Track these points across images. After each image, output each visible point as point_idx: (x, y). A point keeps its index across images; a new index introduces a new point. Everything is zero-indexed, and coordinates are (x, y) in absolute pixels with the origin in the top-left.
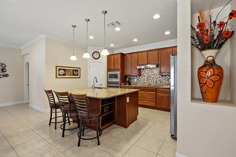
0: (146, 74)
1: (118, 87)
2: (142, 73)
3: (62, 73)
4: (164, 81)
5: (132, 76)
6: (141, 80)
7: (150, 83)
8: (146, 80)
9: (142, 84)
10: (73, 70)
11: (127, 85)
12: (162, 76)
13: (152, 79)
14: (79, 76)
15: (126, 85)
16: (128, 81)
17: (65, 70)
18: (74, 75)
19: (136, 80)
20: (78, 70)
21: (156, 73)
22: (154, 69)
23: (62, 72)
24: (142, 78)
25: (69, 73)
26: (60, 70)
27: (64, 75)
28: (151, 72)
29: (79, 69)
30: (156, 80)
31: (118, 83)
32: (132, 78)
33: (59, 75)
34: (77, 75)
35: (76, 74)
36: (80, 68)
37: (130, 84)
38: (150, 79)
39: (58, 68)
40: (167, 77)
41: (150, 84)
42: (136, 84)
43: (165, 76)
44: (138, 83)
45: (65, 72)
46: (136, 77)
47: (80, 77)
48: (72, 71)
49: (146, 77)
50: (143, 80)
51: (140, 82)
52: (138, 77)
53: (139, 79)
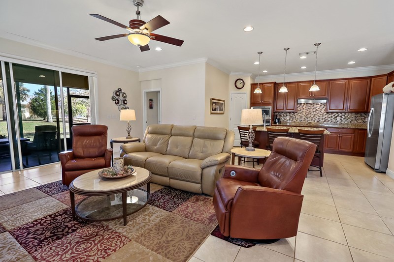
0: (305, 110)
2: (299, 109)
4: (329, 119)
6: (297, 118)
7: (310, 121)
8: (304, 117)
9: (298, 122)
12: (328, 113)
13: (312, 116)
16: (279, 119)
19: (288, 118)
21: (318, 110)
22: (317, 104)
24: (297, 116)
28: (313, 108)
30: (318, 118)
31: (268, 122)
32: (282, 116)
37: (280, 123)
38: (309, 116)
40: (334, 114)
41: (310, 123)
43: (331, 113)
46: (288, 114)
47: (224, 113)
49: (304, 114)
50: (299, 117)
51: (294, 120)
52: (292, 114)
53: (293, 116)
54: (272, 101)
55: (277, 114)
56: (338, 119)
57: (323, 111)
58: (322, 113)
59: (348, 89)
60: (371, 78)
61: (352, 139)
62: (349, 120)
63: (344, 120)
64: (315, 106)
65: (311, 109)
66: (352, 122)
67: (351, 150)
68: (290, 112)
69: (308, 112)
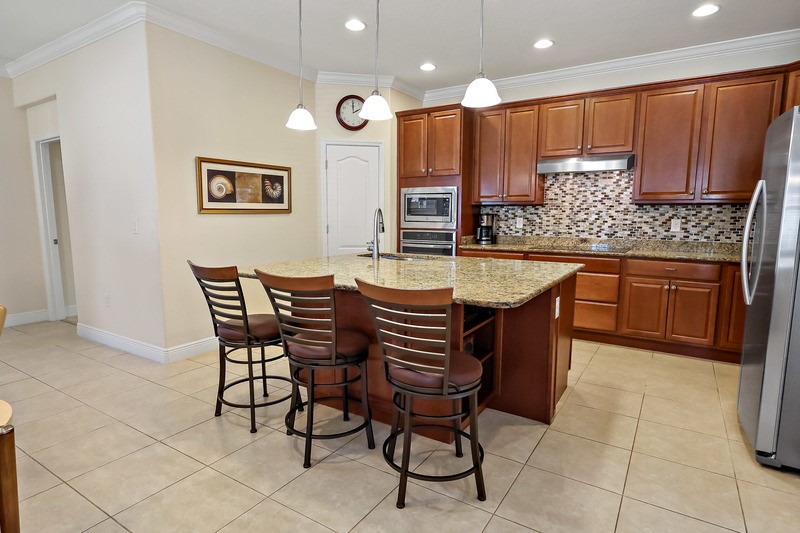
0: (568, 198)
1: (448, 252)
2: (550, 195)
3: (220, 189)
4: (646, 228)
5: (502, 206)
6: (545, 223)
7: (583, 236)
8: (567, 221)
9: (549, 239)
10: (264, 177)
11: (484, 245)
12: (641, 206)
13: (592, 218)
14: (284, 206)
15: (478, 242)
17: (230, 176)
18: (267, 199)
19: (520, 223)
20: (280, 180)
21: (612, 195)
22: (607, 175)
23: (221, 185)
24: (545, 218)
25: (250, 191)
26: (212, 174)
27: (230, 197)
28: (593, 189)
29: (284, 174)
30: (610, 222)
31: (448, 237)
32: (503, 217)
33: (212, 199)
34: (280, 200)
35: (276, 194)
36: (288, 170)
37: (494, 240)
38: (583, 218)
39: (206, 167)
40: (661, 210)
41: (584, 241)
42: (521, 240)
43: (652, 205)
44: (528, 235)
45: (234, 187)
46: (519, 212)
47: (289, 211)
48: (259, 182)
49: (568, 212)
50: (552, 221)
51: (537, 232)
52: (532, 210)
53: (535, 218)
54: (456, 166)
55: (488, 210)
56: (676, 226)
57: (626, 197)
58: (622, 207)
61: (714, 300)
62: (712, 231)
63: (694, 231)
64: (601, 183)
65: (588, 193)
66: (722, 238)
67: (706, 341)
68: (525, 206)
69: (578, 203)
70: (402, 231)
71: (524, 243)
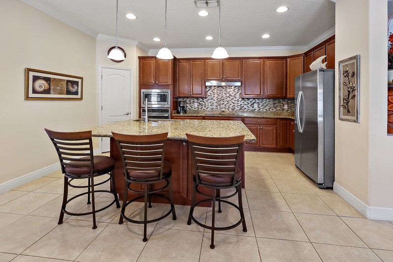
0: (216, 95)
1: (167, 117)
2: (208, 93)
3: (40, 86)
4: (246, 107)
5: (188, 98)
6: (207, 105)
7: (222, 110)
8: (215, 104)
10: (68, 81)
11: (182, 114)
12: (243, 99)
13: (226, 103)
14: (79, 96)
15: (178, 113)
16: (183, 107)
17: (47, 80)
18: (68, 92)
19: (196, 105)
20: (77, 83)
21: (233, 95)
22: (230, 87)
23: (41, 85)
24: (207, 103)
25: (59, 88)
26: (36, 78)
27: (47, 91)
28: (225, 92)
29: (80, 81)
30: (232, 105)
31: (167, 111)
32: (188, 102)
33: (34, 91)
34: (76, 93)
35: (74, 90)
36: (81, 78)
37: (185, 112)
38: (222, 103)
39: (32, 74)
40: (250, 100)
41: (223, 111)
42: (197, 112)
43: (247, 99)
44: (200, 110)
45: (50, 85)
46: (196, 100)
47: (81, 99)
48: (65, 83)
49: (216, 100)
50: (210, 104)
51: (204, 108)
52: (201, 100)
53: (202, 103)
54: (170, 82)
55: (181, 100)
56: (256, 106)
57: (238, 96)
58: (236, 99)
59: (264, 71)
60: (285, 58)
61: (274, 131)
62: (267, 108)
63: (262, 107)
64: (228, 90)
65: (223, 94)
66: (271, 110)
67: (274, 146)
68: (198, 98)
69: (220, 97)
70: (142, 109)
71: (198, 113)
